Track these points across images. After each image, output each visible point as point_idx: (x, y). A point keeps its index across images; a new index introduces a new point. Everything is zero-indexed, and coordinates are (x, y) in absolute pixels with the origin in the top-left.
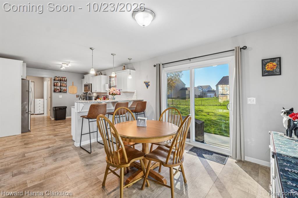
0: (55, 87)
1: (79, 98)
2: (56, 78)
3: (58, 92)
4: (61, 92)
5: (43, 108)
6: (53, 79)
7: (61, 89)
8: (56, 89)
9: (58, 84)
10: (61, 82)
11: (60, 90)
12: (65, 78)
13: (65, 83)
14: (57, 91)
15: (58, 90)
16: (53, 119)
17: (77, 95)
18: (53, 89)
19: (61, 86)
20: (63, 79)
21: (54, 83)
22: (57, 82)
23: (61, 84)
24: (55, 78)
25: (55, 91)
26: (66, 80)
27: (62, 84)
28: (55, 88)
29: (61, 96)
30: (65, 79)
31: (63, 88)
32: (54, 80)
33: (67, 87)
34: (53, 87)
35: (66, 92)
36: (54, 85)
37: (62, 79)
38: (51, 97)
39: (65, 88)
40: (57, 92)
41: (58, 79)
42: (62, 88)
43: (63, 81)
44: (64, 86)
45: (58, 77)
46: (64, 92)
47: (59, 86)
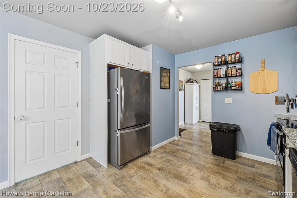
0: (217, 81)
2: (216, 60)
3: (220, 91)
4: (226, 89)
8: (219, 83)
9: (219, 72)
10: (229, 66)
11: (225, 86)
12: (238, 53)
13: (238, 66)
14: (219, 87)
15: (221, 85)
17: (277, 98)
19: (226, 75)
20: (233, 57)
21: (214, 71)
22: (218, 67)
23: (226, 71)
25: (214, 89)
26: (241, 59)
27: (229, 71)
28: (215, 81)
29: (229, 98)
30: (238, 55)
31: (234, 81)
32: (214, 64)
33: (244, 76)
35: (241, 89)
37: (229, 58)
39: (238, 80)
41: (220, 60)
42: (230, 80)
43: (232, 63)
44: (233, 75)
45: (223, 55)
46: (233, 89)
47: (222, 76)
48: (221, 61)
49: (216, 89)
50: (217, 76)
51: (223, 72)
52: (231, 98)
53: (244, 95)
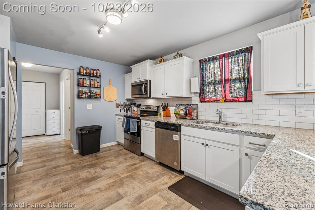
0: (81, 89)
1: (119, 109)
2: (82, 70)
3: (86, 98)
4: (90, 97)
5: (59, 125)
6: (76, 71)
7: (90, 92)
8: (82, 91)
9: (85, 82)
10: (92, 78)
11: (89, 94)
12: (98, 70)
13: (98, 80)
14: (84, 95)
15: (86, 93)
16: (76, 152)
17: (116, 104)
18: (76, 93)
19: (90, 86)
20: (95, 72)
21: (78, 80)
22: (83, 77)
23: (90, 82)
24: (80, 70)
25: (79, 96)
26: (100, 75)
27: (92, 83)
28: (79, 89)
29: (90, 105)
30: (98, 72)
31: (95, 91)
32: (79, 74)
33: (101, 88)
34: (76, 87)
35: (100, 98)
36: (79, 85)
37: (92, 72)
38: (72, 108)
39: (98, 91)
40: (83, 98)
41: (85, 71)
42: (92, 89)
43: (94, 77)
44: (95, 86)
45: (87, 68)
46: (95, 98)
47: (87, 86)
48: (86, 73)
49: (82, 97)
50: (83, 85)
51: (87, 82)
52: (92, 105)
53: (100, 102)
